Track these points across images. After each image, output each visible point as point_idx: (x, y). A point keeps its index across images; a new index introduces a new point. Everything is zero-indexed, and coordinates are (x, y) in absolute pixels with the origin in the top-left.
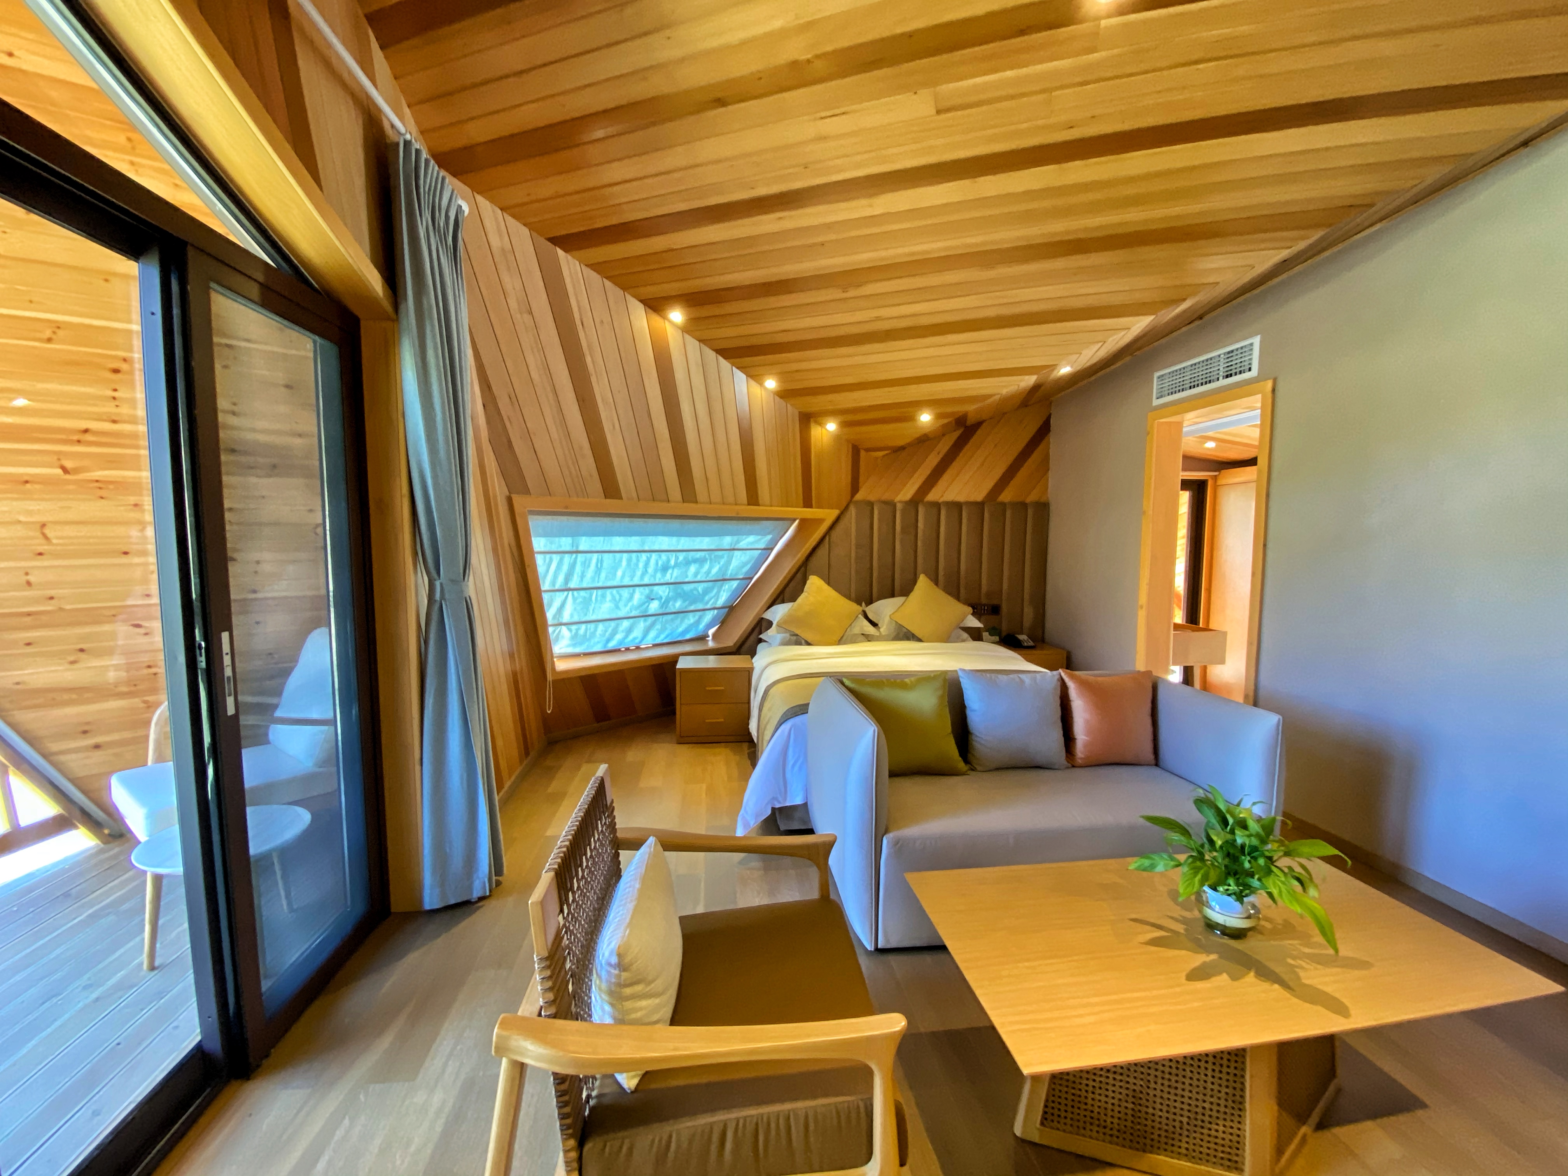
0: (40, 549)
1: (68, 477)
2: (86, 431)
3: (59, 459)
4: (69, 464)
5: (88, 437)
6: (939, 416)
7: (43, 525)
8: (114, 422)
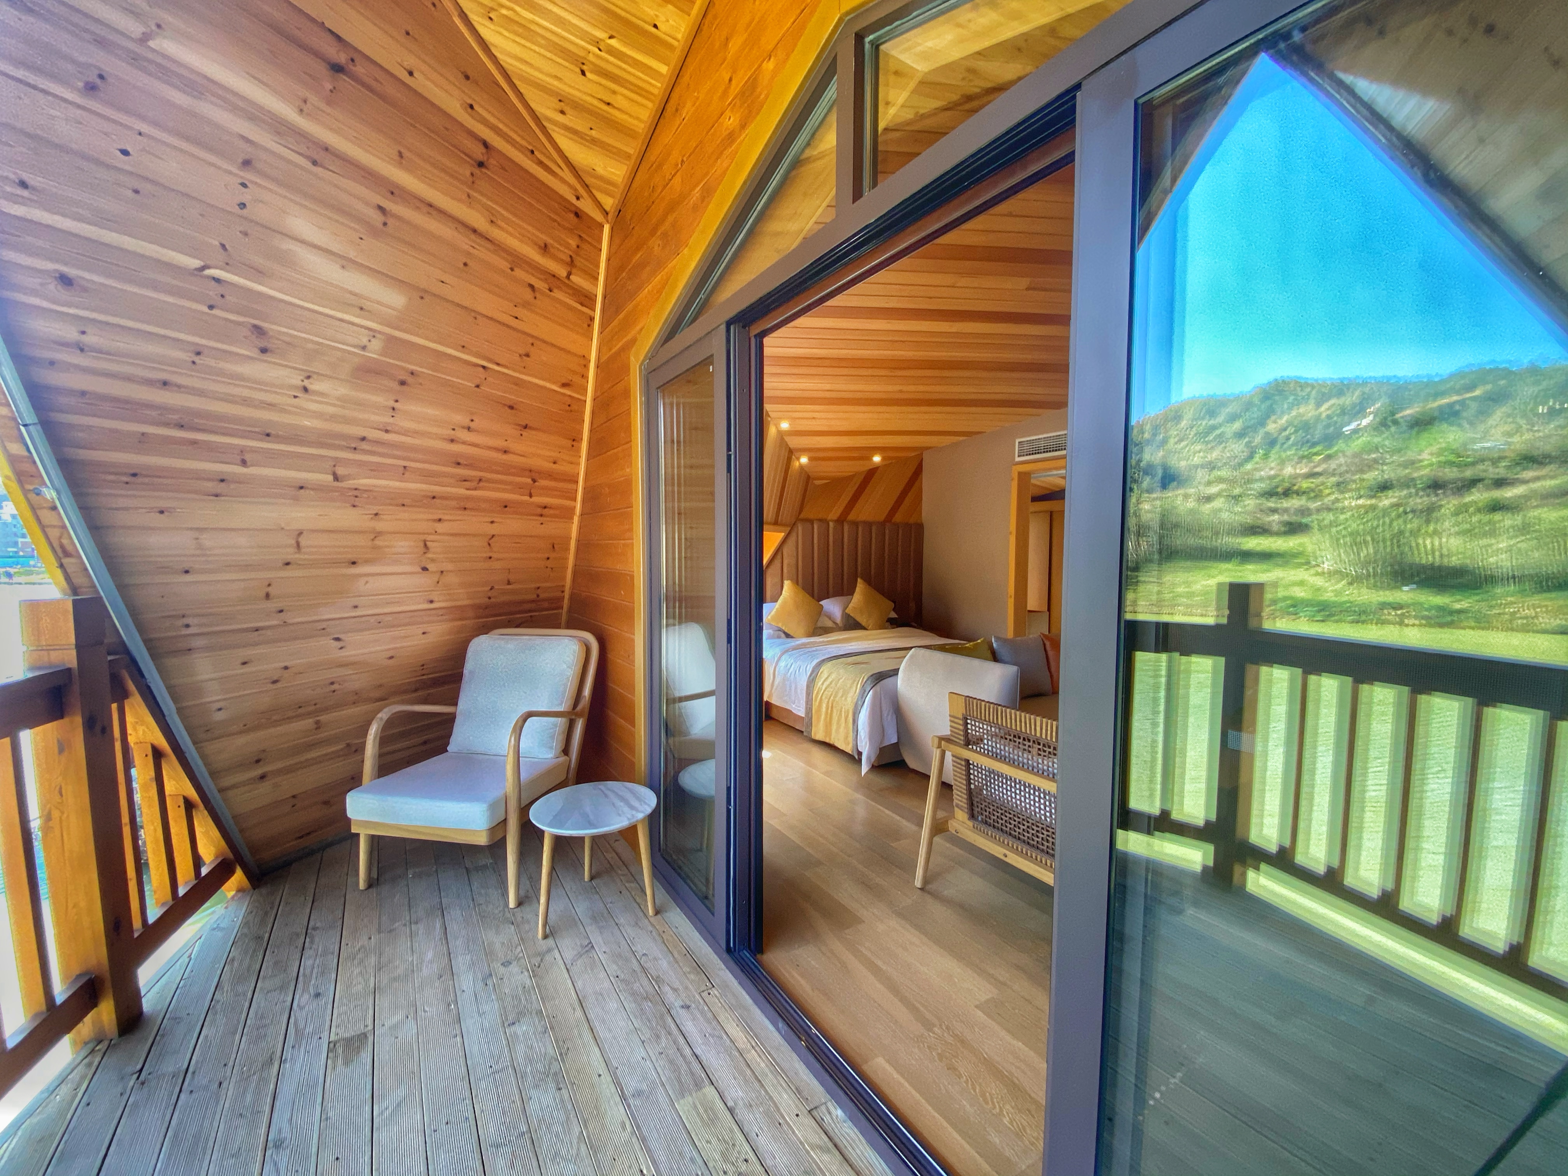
0: (289, 558)
1: (336, 484)
2: (363, 439)
3: (334, 466)
4: (340, 471)
5: (364, 446)
6: (884, 459)
7: (300, 534)
8: (387, 431)
